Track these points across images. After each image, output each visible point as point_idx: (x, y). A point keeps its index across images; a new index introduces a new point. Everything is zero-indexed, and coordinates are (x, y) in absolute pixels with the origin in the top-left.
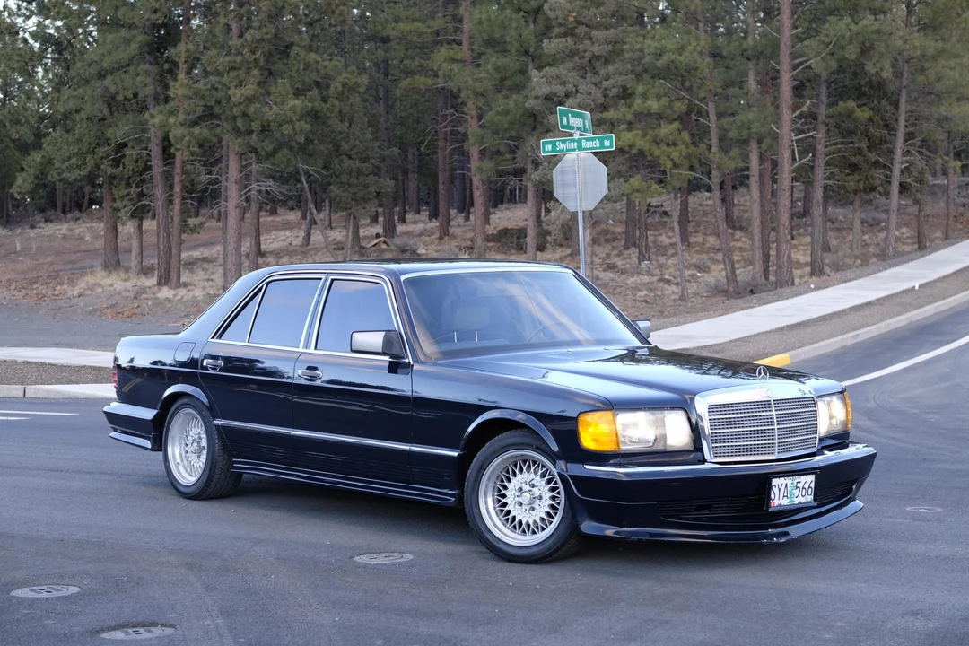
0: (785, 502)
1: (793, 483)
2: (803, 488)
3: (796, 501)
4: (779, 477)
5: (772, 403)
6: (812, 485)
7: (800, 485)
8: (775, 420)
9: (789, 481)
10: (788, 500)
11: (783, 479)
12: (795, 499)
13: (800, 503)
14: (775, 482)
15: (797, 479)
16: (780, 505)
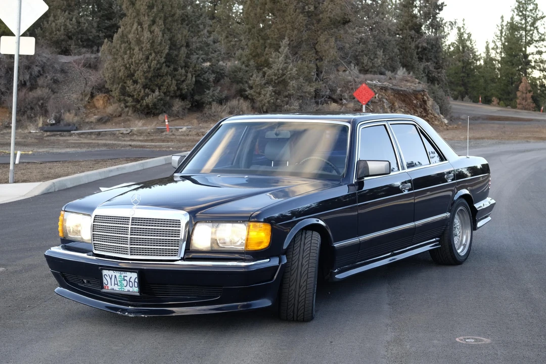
0: (117, 288)
1: (121, 276)
2: (130, 281)
3: (126, 289)
4: (109, 270)
5: (131, 219)
6: (137, 280)
7: (127, 279)
8: (129, 231)
9: (117, 274)
10: (119, 287)
11: (112, 271)
12: (124, 287)
13: (129, 291)
14: (105, 272)
15: (124, 274)
16: (113, 289)
